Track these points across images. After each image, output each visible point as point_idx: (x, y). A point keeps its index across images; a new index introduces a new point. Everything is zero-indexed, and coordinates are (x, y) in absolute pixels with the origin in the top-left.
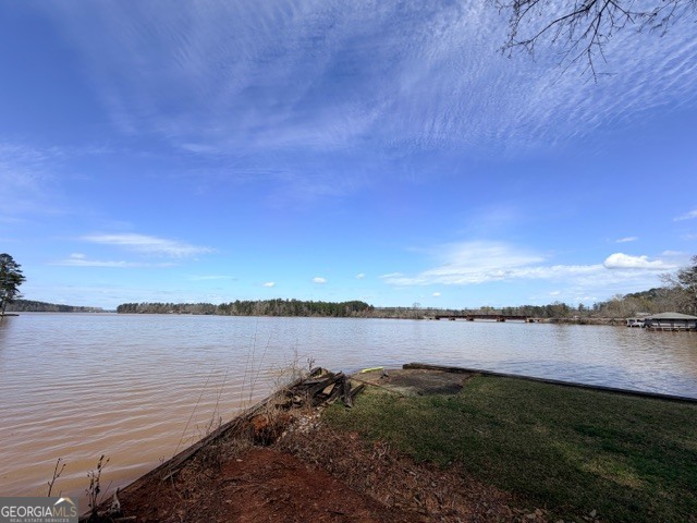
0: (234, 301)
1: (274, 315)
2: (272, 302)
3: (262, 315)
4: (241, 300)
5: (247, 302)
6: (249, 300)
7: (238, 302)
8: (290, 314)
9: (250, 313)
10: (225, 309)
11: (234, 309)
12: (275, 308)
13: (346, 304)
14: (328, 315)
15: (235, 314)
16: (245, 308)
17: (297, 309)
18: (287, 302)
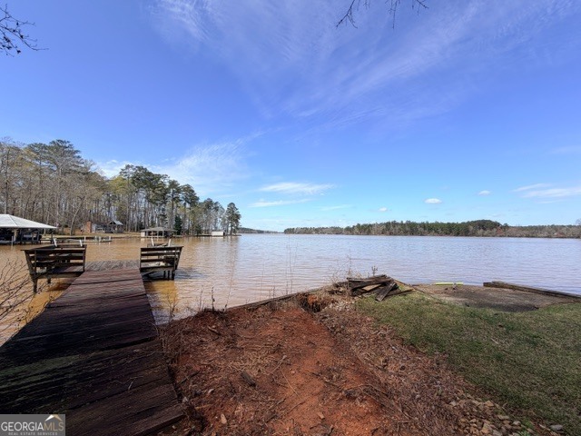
0: (356, 225)
1: (391, 234)
2: (388, 225)
3: (379, 234)
4: (362, 224)
5: (365, 225)
6: (367, 223)
7: (359, 225)
8: (405, 233)
9: (369, 233)
10: (349, 231)
11: (356, 230)
12: (390, 229)
13: (469, 223)
14: (447, 234)
15: (358, 234)
16: (365, 230)
17: (412, 229)
18: (402, 224)
